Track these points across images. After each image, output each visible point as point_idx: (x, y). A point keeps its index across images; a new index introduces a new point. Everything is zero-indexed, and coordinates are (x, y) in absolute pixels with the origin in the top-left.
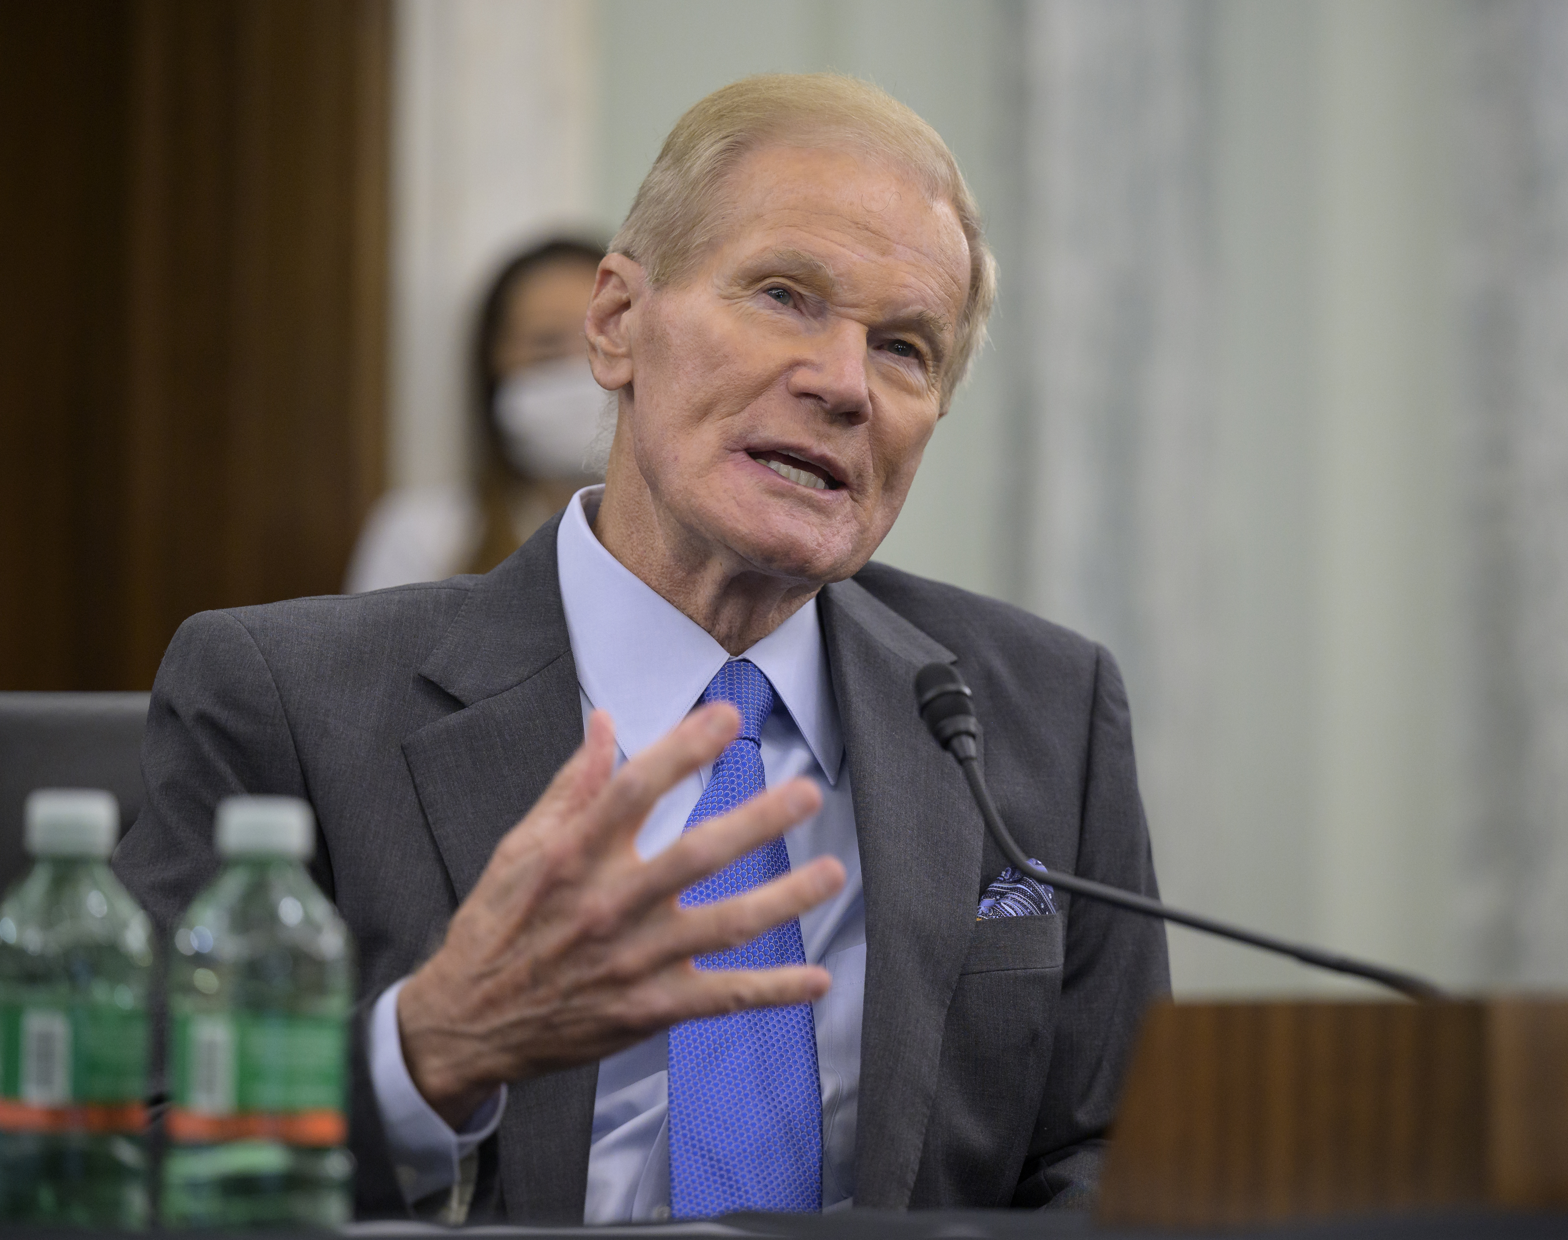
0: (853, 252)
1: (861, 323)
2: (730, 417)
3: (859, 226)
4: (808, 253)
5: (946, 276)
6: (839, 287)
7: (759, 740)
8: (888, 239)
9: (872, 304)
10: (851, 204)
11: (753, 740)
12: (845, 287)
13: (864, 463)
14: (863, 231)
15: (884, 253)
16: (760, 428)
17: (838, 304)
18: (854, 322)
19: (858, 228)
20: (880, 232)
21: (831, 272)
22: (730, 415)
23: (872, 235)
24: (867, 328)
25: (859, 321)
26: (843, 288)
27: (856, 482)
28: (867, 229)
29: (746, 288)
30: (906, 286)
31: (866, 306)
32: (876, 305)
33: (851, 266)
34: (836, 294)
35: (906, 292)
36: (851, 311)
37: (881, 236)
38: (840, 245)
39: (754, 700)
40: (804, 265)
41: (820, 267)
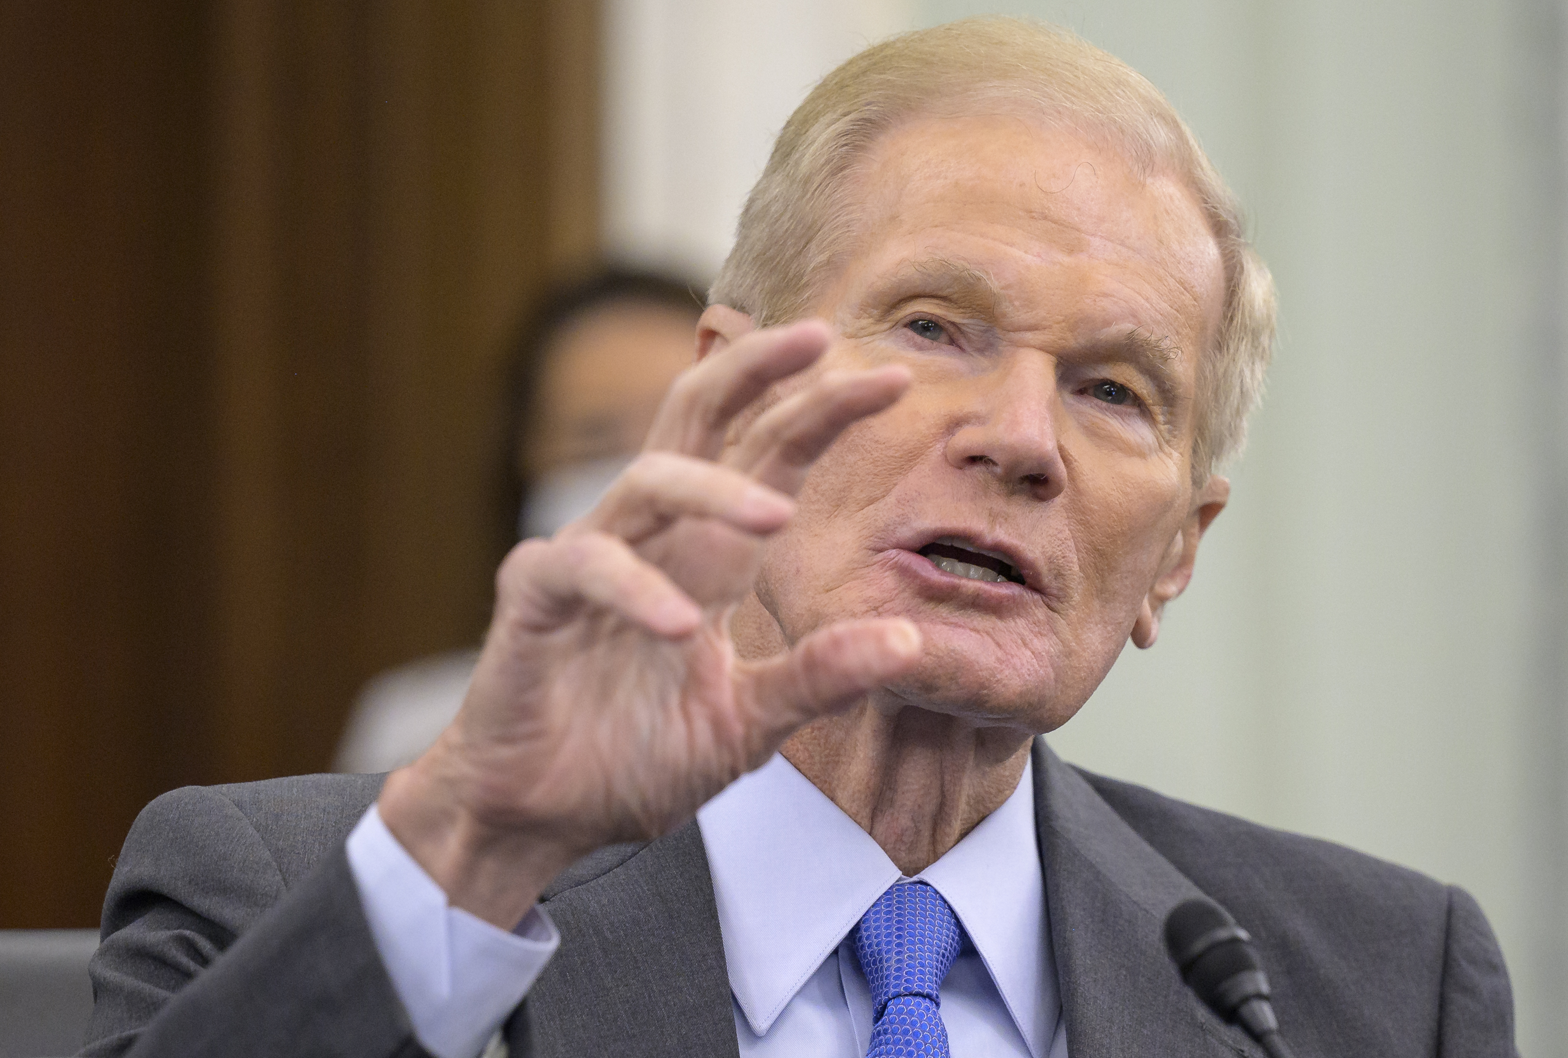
0: (1026, 252)
1: (1043, 350)
2: (871, 506)
3: (1034, 214)
4: (962, 262)
5: (1171, 281)
6: (1008, 304)
7: (937, 997)
8: (1078, 230)
9: (1058, 323)
10: (1022, 185)
11: (928, 996)
12: (1017, 303)
13: (1064, 557)
14: (1040, 221)
15: (1071, 249)
16: (913, 516)
17: (1009, 328)
18: (1033, 349)
19: (1033, 217)
20: (1065, 221)
21: (994, 284)
22: (871, 501)
23: (1054, 225)
24: (1053, 359)
25: (1041, 349)
26: (1013, 305)
27: (1054, 584)
28: (1045, 218)
29: (880, 320)
30: (1106, 295)
31: (1050, 327)
32: (1063, 324)
33: (1023, 272)
34: (1004, 315)
35: (1105, 303)
36: (1029, 336)
37: (1067, 227)
38: (1007, 244)
39: (933, 939)
40: (957, 279)
41: (979, 279)
